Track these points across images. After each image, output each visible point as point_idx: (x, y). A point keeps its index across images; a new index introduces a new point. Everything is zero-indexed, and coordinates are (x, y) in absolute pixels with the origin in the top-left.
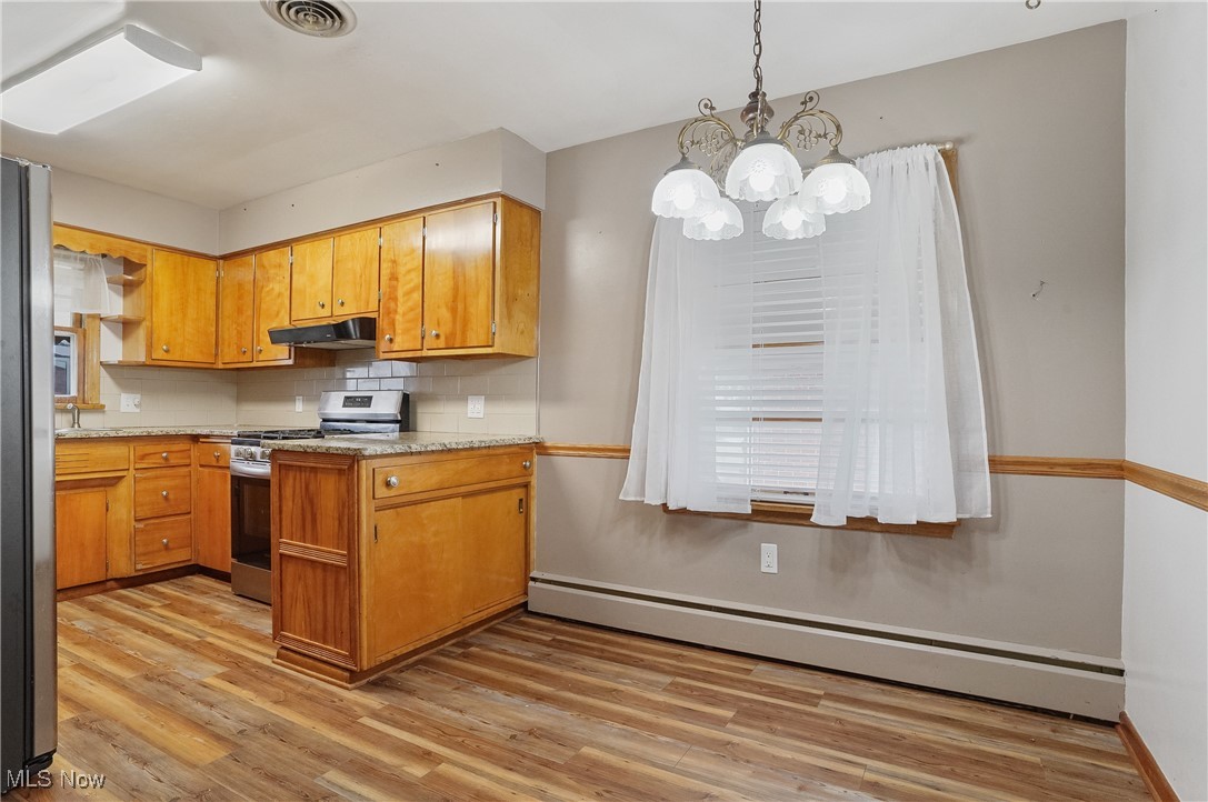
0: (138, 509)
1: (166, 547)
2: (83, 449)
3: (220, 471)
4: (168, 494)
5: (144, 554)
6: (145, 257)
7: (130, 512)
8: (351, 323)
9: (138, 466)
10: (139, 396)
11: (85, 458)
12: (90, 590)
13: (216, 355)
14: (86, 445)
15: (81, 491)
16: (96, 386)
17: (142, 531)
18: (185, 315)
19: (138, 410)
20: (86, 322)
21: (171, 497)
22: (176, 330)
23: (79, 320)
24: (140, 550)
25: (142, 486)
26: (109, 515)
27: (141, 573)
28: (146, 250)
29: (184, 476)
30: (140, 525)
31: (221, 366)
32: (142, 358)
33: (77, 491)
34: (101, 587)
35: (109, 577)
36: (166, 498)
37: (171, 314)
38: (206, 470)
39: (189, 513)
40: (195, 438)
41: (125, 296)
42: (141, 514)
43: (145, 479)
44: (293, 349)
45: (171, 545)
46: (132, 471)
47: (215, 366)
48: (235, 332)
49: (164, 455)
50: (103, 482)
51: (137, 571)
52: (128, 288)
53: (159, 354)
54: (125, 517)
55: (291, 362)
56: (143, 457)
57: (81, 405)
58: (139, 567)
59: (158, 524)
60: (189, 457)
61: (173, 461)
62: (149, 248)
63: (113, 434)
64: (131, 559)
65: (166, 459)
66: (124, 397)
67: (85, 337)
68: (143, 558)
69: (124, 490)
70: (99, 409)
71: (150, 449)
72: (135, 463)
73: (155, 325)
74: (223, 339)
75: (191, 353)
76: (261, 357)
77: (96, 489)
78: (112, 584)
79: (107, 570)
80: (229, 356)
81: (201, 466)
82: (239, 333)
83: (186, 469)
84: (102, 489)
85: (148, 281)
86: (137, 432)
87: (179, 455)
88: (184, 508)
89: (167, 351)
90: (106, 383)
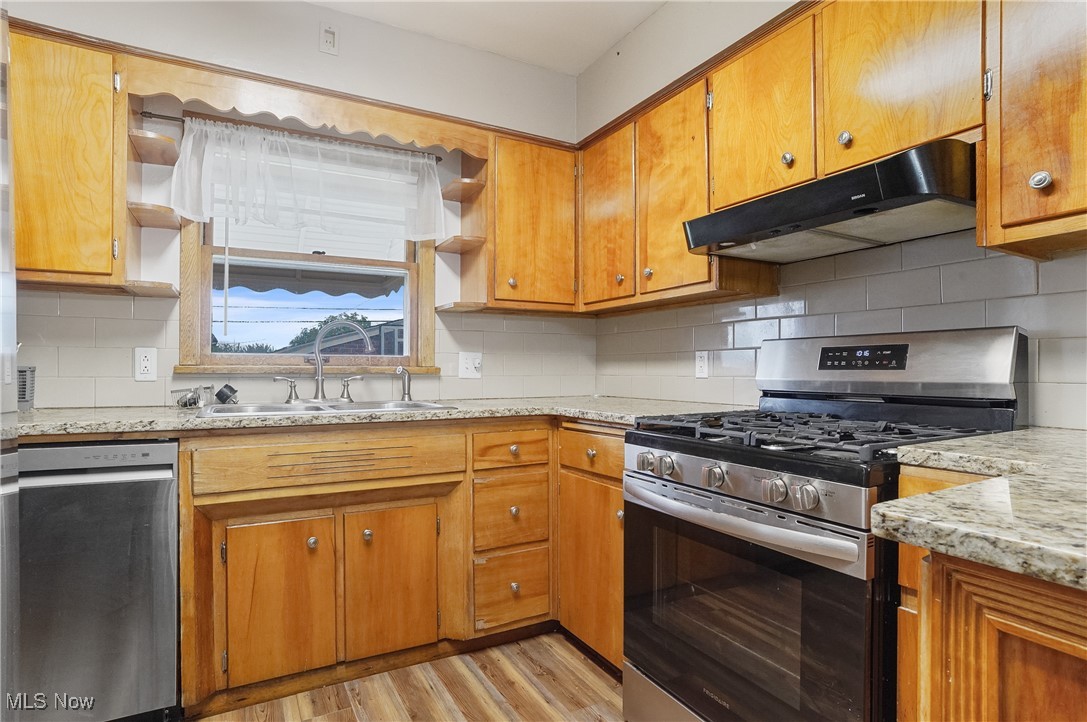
0: (478, 535)
1: (517, 596)
2: (404, 439)
3: (596, 482)
4: (518, 510)
5: (487, 606)
6: (486, 148)
7: (468, 539)
8: (914, 156)
9: (478, 466)
10: (480, 355)
11: (407, 453)
12: (418, 656)
13: (576, 291)
14: (409, 433)
15: (406, 503)
16: (431, 342)
17: (484, 568)
18: (535, 231)
19: (478, 375)
20: (420, 252)
21: (522, 514)
22: (525, 255)
23: (413, 249)
24: (481, 599)
25: (484, 497)
26: (440, 540)
27: (483, 634)
28: (487, 139)
29: (541, 482)
30: (481, 561)
31: (582, 309)
32: (482, 298)
33: (399, 504)
34: (432, 652)
35: (441, 637)
36: (516, 517)
37: (519, 231)
38: (573, 475)
39: (547, 540)
40: (555, 421)
41: (463, 216)
42: (482, 543)
43: (488, 486)
44: (715, 262)
45: (522, 592)
46: (470, 474)
47: (574, 309)
48: (604, 252)
49: (513, 448)
50: (433, 491)
51: (476, 631)
52: (466, 200)
53: (505, 291)
54: (461, 546)
55: (711, 287)
56: (485, 451)
57: (413, 369)
58: (480, 625)
59: (505, 557)
60: (546, 451)
61: (525, 458)
62: (491, 136)
63: (443, 415)
64: (468, 611)
65: (516, 455)
66: (462, 355)
67: (418, 274)
68: (485, 611)
69: (459, 502)
70: (434, 373)
71: (494, 438)
72: (474, 461)
73: (499, 248)
74: (585, 267)
75: (543, 290)
76: (651, 286)
77: (423, 501)
78: (445, 646)
79: (439, 626)
80: (595, 291)
81: (564, 466)
82: (612, 252)
83: (542, 471)
84: (431, 500)
85: (489, 184)
86: (476, 410)
87: (533, 448)
88: (539, 533)
89: (514, 287)
90: (442, 336)
